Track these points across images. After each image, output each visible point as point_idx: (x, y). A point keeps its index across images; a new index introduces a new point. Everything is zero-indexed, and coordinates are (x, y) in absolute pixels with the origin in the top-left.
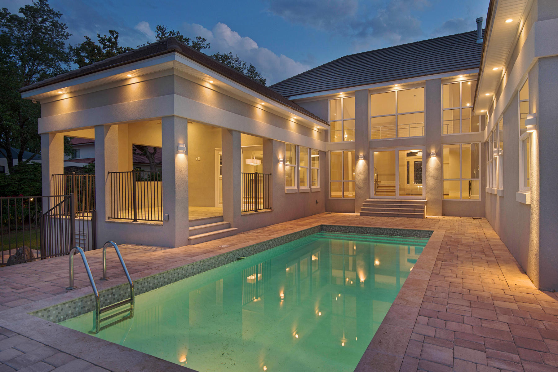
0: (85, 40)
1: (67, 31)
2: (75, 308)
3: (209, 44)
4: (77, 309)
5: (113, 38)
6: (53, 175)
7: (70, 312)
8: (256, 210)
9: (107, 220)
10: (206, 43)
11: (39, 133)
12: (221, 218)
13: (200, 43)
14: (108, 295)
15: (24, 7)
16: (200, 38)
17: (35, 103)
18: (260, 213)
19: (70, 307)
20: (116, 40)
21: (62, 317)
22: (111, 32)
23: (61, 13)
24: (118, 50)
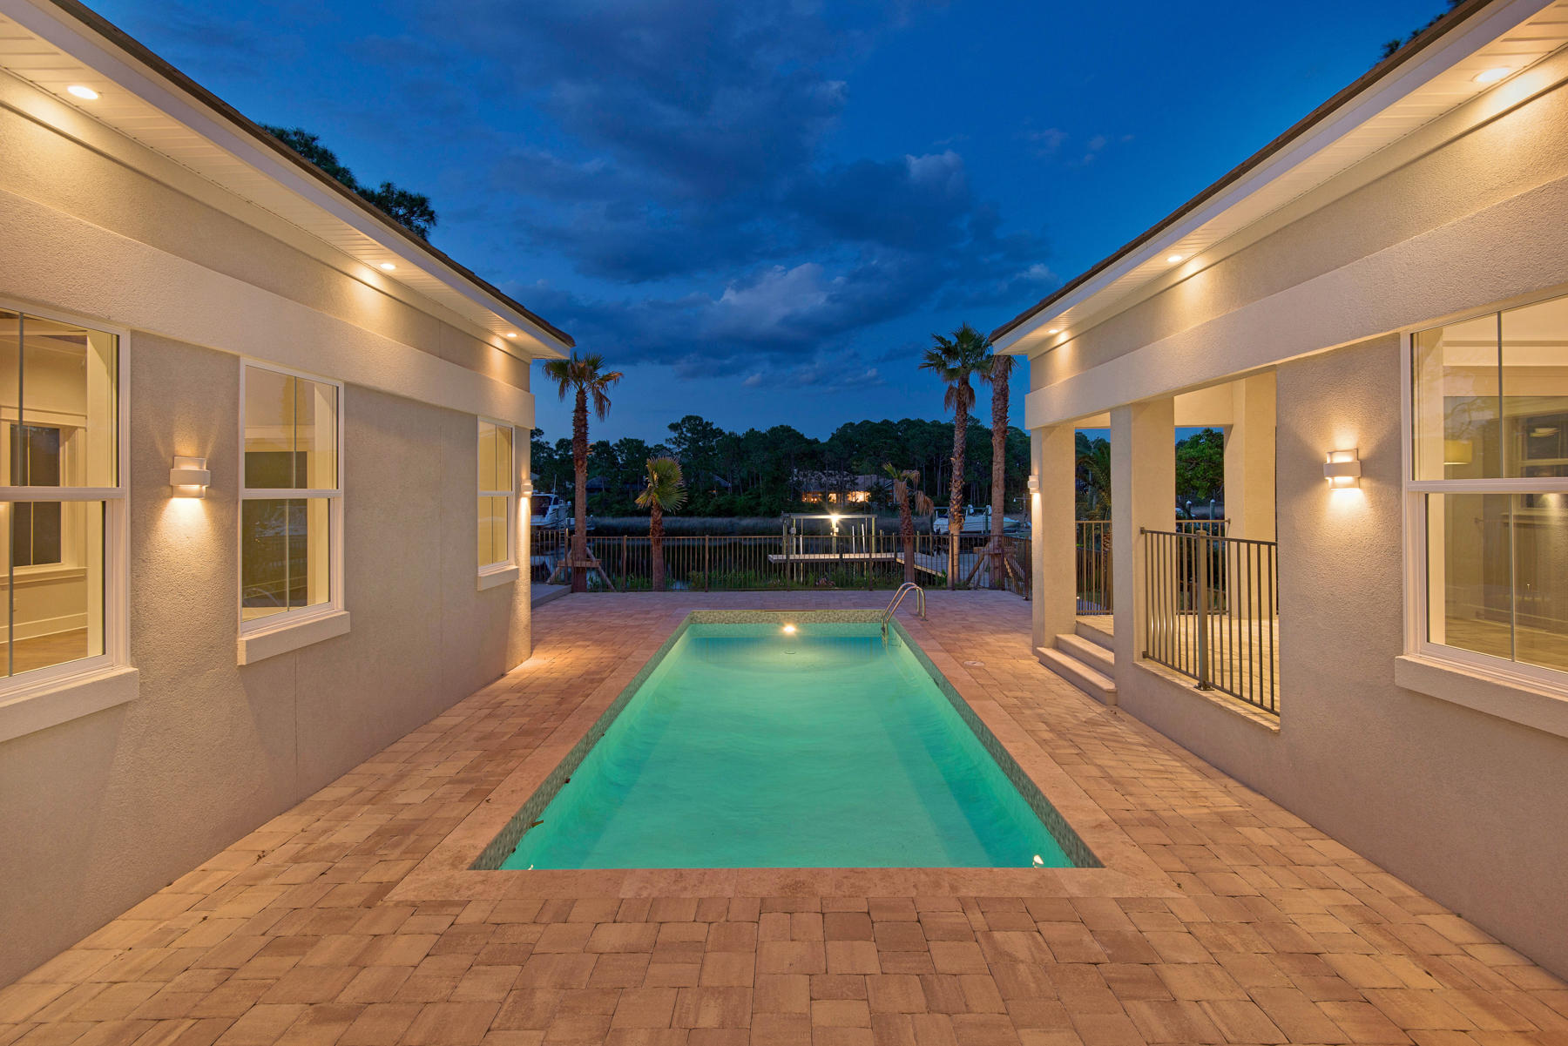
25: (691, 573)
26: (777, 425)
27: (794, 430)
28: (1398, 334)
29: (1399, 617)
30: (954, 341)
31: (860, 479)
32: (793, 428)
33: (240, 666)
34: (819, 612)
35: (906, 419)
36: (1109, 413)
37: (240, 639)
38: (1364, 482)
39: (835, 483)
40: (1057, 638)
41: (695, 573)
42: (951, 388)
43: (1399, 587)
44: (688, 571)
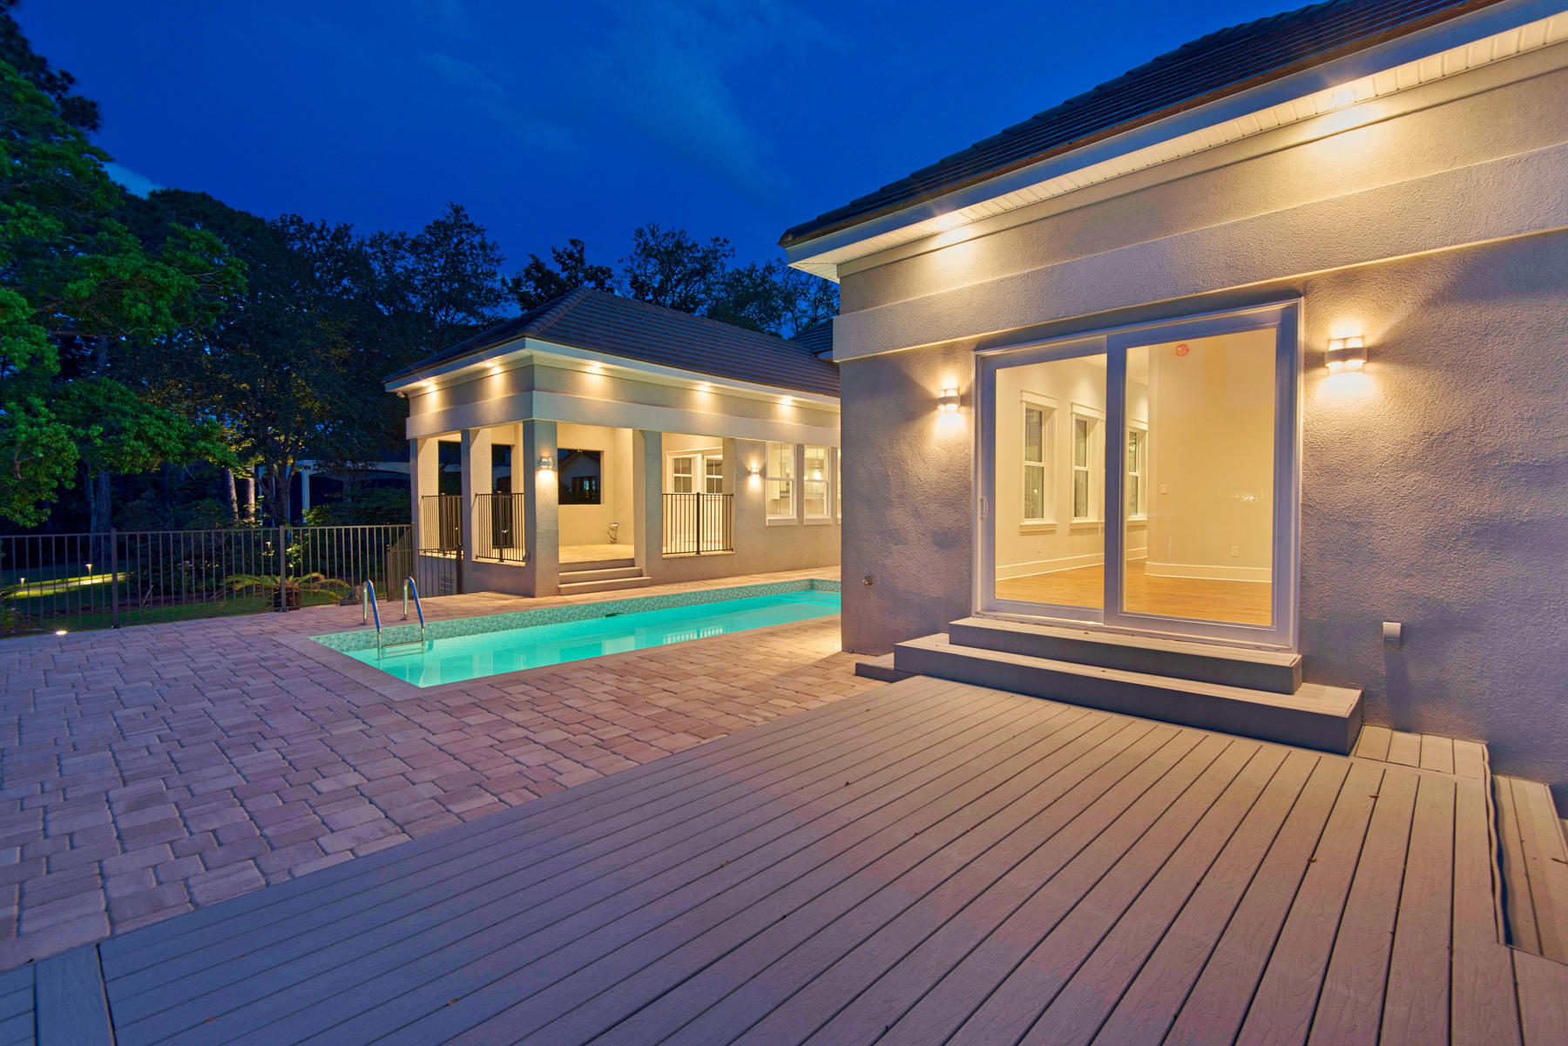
0: (531, 261)
1: (498, 252)
2: (359, 641)
3: (732, 250)
4: (362, 643)
5: (575, 251)
6: (423, 497)
7: (353, 644)
8: (698, 552)
9: (474, 559)
10: (728, 248)
11: (407, 438)
12: (631, 562)
13: (718, 248)
14: (399, 633)
15: (431, 224)
16: (717, 239)
17: (403, 396)
18: (704, 556)
19: (353, 639)
20: (581, 255)
21: (345, 648)
22: (573, 242)
23: (484, 228)
24: (585, 271)
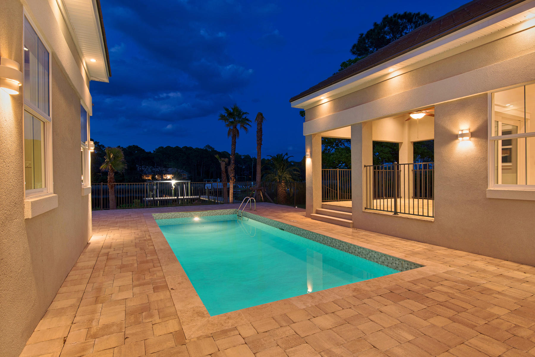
25: (134, 201)
26: (131, 145)
27: (140, 147)
28: (487, 94)
29: (487, 177)
30: (232, 111)
31: (170, 169)
32: (139, 146)
33: (26, 219)
34: (209, 211)
35: (186, 147)
36: (350, 126)
37: (25, 200)
38: (473, 139)
39: (158, 171)
40: (317, 210)
41: (137, 200)
42: (230, 129)
43: (486, 169)
44: (133, 199)
